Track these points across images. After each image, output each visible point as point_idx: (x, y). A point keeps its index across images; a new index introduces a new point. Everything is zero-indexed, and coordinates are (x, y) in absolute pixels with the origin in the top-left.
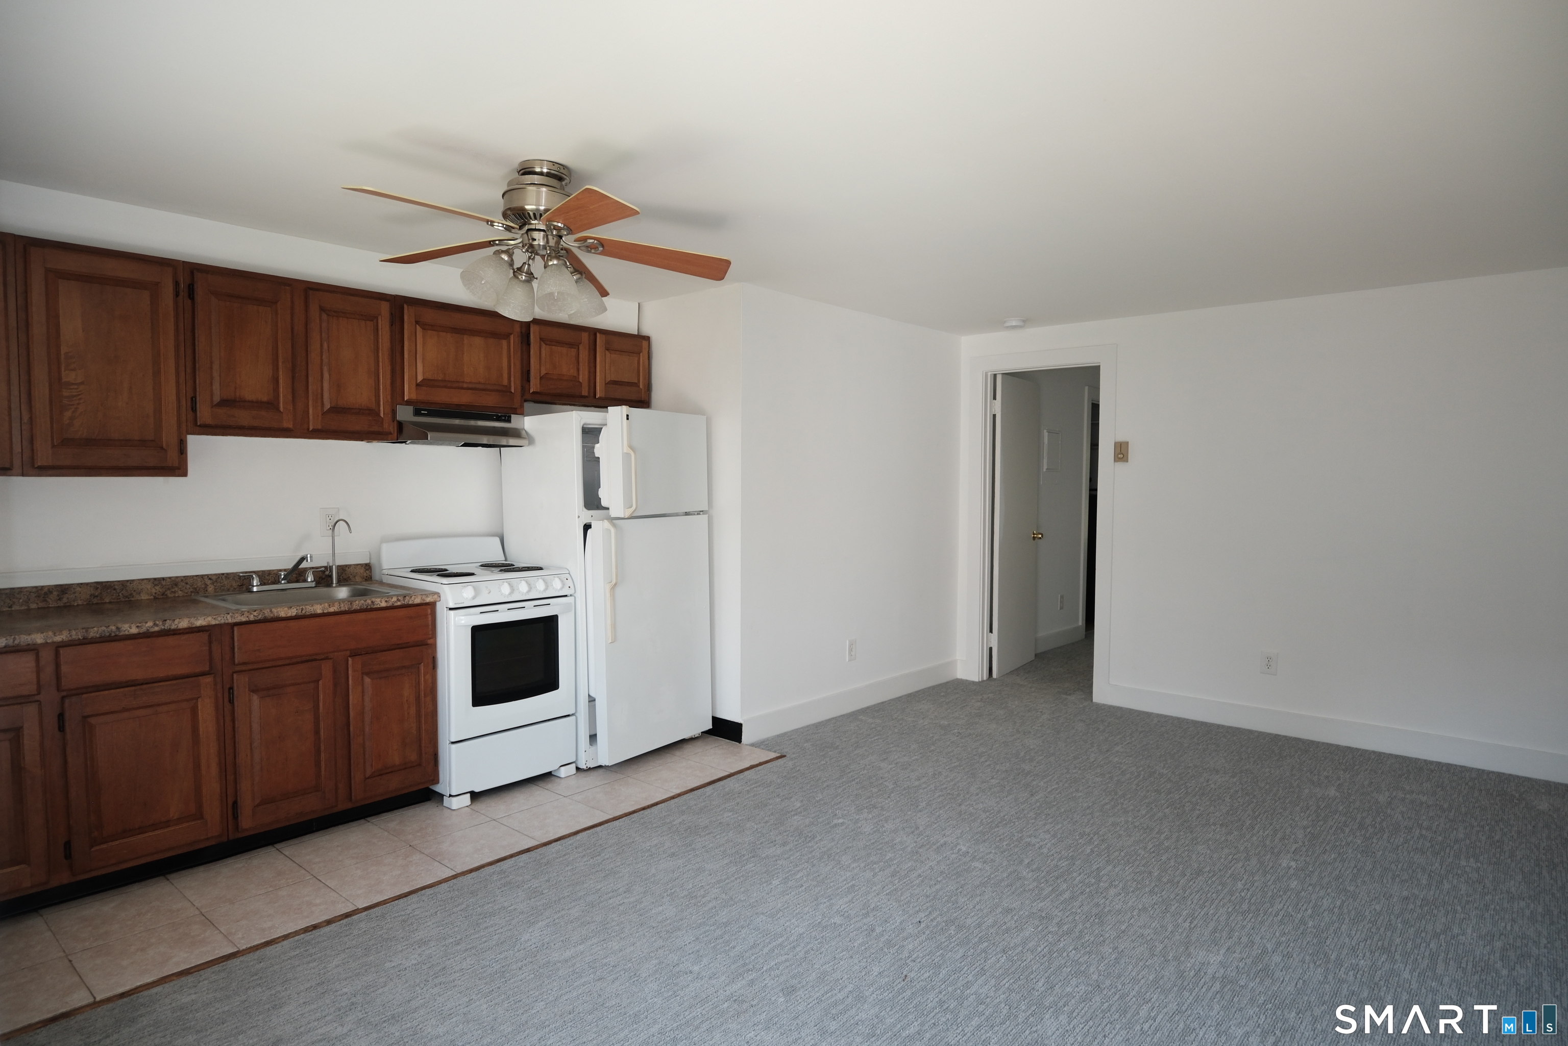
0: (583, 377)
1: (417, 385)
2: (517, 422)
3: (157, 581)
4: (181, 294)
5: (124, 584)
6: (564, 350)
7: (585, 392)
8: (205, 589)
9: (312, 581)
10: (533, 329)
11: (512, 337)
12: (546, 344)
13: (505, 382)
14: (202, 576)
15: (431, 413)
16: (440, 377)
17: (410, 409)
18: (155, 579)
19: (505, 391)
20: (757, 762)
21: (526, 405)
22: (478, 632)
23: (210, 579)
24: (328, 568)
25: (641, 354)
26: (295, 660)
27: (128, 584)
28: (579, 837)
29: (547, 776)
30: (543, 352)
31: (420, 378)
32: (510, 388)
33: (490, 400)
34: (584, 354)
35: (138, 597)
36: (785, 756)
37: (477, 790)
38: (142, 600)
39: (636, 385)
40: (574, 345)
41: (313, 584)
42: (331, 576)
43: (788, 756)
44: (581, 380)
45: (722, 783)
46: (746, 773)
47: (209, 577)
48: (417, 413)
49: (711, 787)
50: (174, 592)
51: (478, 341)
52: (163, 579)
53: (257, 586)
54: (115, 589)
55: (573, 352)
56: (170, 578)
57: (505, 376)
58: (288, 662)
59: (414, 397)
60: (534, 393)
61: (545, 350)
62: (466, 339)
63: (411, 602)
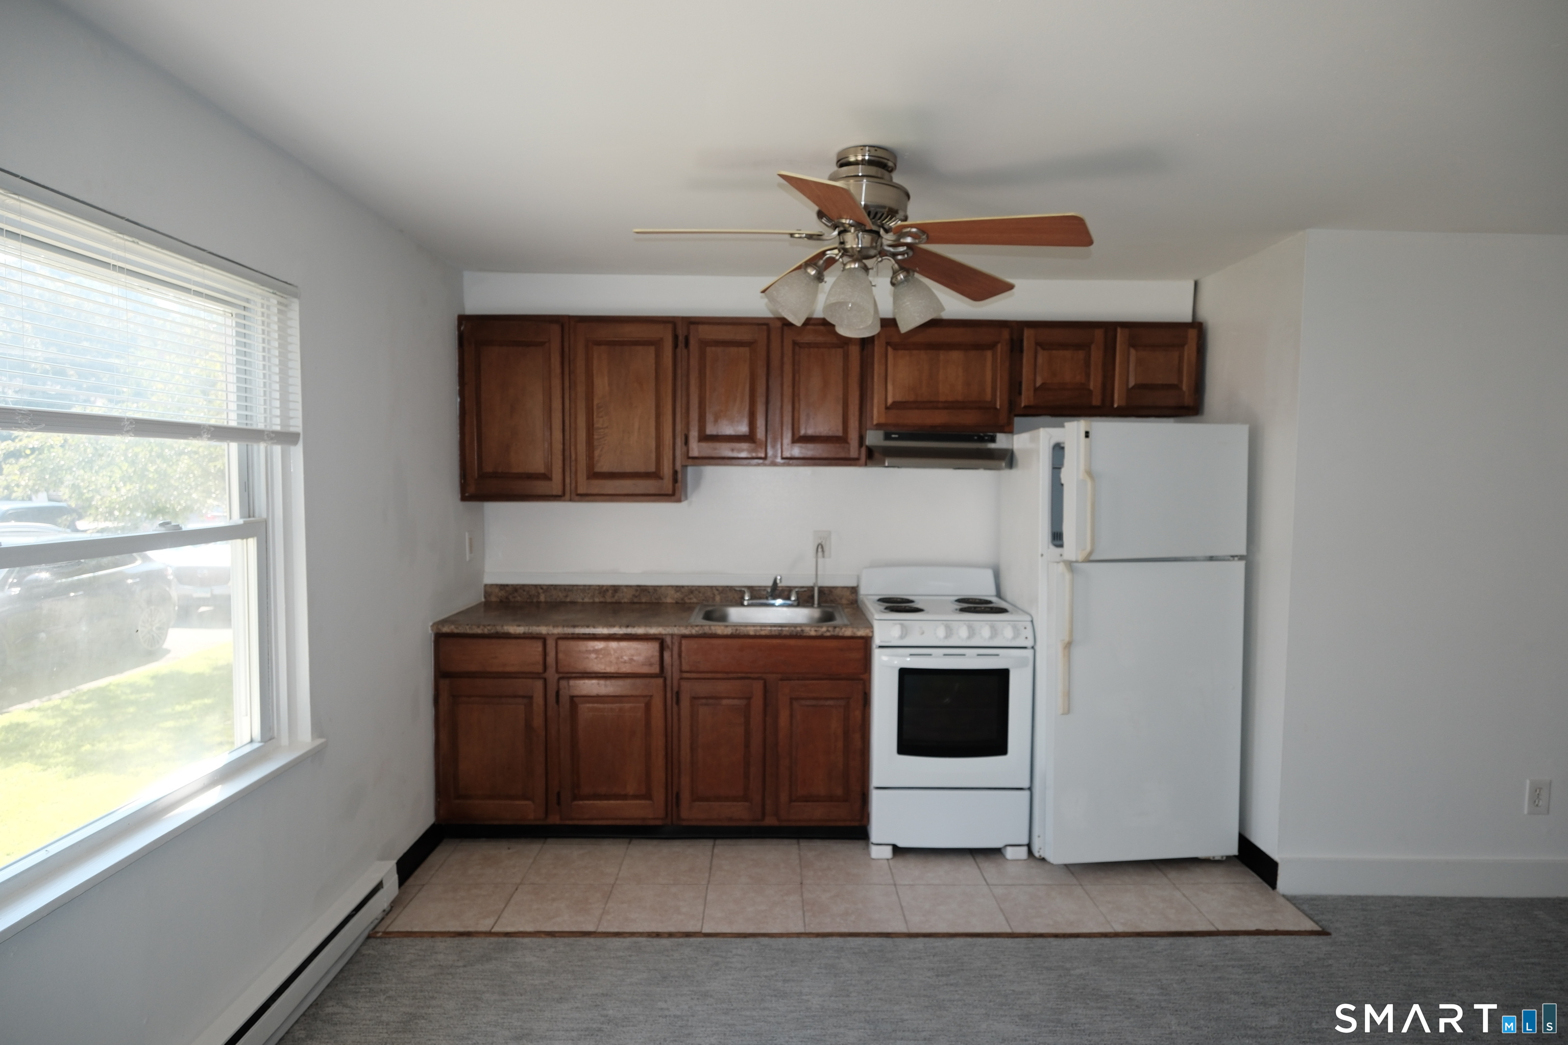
0: (1095, 384)
1: (887, 408)
2: (1002, 441)
3: (678, 588)
4: (680, 344)
5: (656, 588)
6: (1068, 354)
7: (1096, 401)
8: (714, 599)
9: (794, 601)
10: (1028, 333)
11: (999, 346)
12: (1044, 349)
13: (988, 397)
14: (711, 587)
15: (902, 437)
16: (911, 398)
17: (880, 434)
18: (677, 587)
19: (987, 407)
20: (1272, 928)
21: (1017, 420)
22: (905, 674)
23: (717, 590)
24: (811, 589)
25: (1186, 347)
26: (731, 675)
27: (658, 588)
28: (951, 942)
29: (994, 853)
30: (1040, 360)
31: (890, 401)
32: (995, 403)
33: (968, 418)
34: (1097, 355)
35: (664, 600)
36: (1328, 934)
37: (901, 844)
38: (667, 603)
39: (1176, 387)
40: (1084, 346)
41: (796, 603)
42: (812, 597)
43: (1334, 935)
44: (1092, 387)
45: (1191, 940)
46: (1241, 939)
47: (716, 588)
48: (887, 437)
49: (1171, 940)
50: (690, 599)
51: (956, 355)
52: (683, 587)
53: (748, 600)
54: (649, 592)
55: (1081, 354)
56: (688, 586)
57: (989, 390)
58: (725, 676)
59: (883, 420)
60: (1025, 407)
61: (1042, 356)
62: (942, 355)
63: (841, 634)
